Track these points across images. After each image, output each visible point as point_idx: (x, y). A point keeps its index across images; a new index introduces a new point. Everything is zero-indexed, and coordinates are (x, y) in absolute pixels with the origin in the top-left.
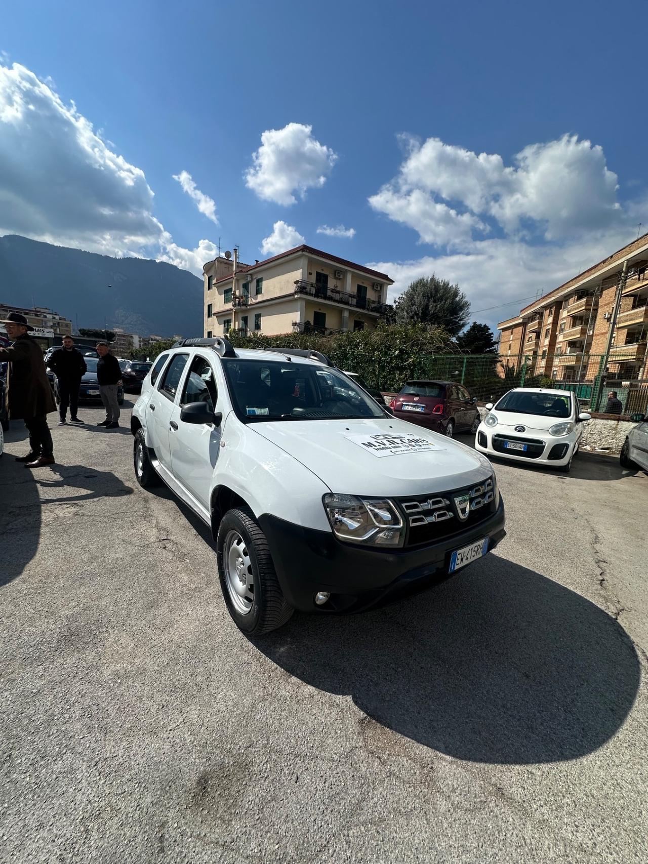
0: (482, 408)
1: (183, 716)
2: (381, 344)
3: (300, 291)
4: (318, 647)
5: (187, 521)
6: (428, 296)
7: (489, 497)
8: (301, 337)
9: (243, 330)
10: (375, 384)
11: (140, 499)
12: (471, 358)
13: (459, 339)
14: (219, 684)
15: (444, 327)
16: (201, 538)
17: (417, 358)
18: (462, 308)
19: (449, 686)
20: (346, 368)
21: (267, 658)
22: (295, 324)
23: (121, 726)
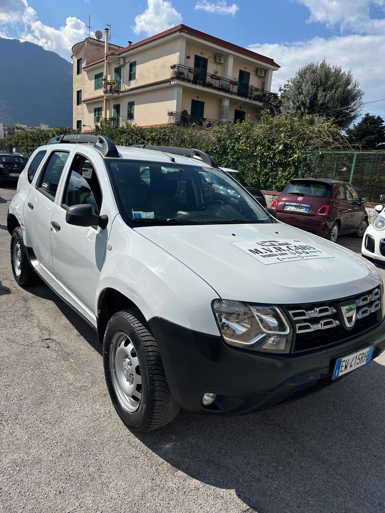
0: (370, 209)
1: (79, 501)
2: (264, 138)
3: (177, 77)
4: (201, 445)
5: (68, 321)
6: (317, 84)
7: (376, 306)
8: (178, 129)
9: (115, 120)
10: (256, 182)
11: (19, 298)
12: (362, 154)
13: (349, 132)
14: (110, 475)
15: (334, 120)
16: (83, 339)
17: (303, 154)
18: (353, 98)
19: (327, 484)
20: (225, 164)
21: (154, 454)
22: (171, 114)
23: (24, 507)
